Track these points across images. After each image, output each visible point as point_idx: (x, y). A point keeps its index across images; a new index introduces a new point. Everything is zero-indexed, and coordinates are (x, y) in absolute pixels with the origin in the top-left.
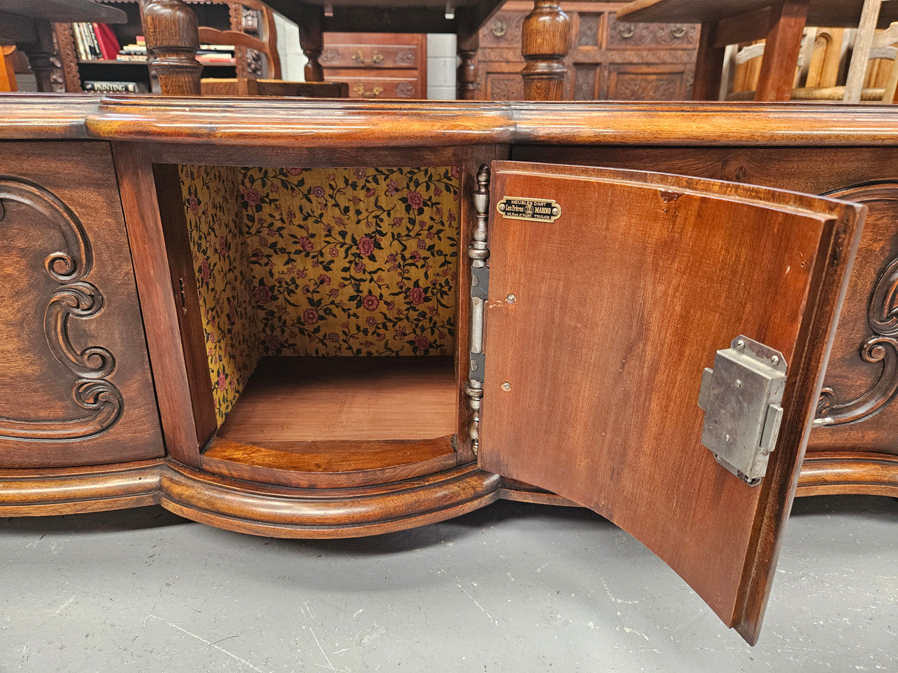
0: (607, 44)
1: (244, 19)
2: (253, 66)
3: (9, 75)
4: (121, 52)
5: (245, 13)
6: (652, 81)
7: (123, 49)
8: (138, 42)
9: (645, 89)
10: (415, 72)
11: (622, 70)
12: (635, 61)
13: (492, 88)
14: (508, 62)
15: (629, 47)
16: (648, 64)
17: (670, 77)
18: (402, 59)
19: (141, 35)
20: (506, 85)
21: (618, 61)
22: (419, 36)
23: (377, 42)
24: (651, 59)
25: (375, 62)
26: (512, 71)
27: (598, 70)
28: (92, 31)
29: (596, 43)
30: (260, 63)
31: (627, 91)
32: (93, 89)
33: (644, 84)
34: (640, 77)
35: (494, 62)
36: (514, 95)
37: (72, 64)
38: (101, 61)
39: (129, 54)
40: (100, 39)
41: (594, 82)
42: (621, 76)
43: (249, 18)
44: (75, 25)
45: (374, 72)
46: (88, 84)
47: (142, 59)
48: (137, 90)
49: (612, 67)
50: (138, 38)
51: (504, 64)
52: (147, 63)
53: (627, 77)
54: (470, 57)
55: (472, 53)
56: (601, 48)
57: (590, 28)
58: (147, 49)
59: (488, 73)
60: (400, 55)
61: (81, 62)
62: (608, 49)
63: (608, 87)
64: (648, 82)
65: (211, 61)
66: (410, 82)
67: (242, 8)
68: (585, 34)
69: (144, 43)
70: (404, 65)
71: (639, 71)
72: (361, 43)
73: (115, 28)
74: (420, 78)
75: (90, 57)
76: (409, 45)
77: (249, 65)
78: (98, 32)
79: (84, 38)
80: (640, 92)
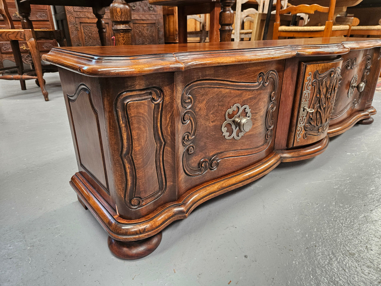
6: (145, 27)
9: (143, 30)
12: (138, 18)
13: (84, 30)
14: (88, 18)
15: (135, 13)
16: (143, 20)
17: (151, 25)
18: (40, 16)
20: (90, 28)
22: (47, 6)
24: (144, 18)
26: (91, 22)
31: (137, 31)
33: (143, 28)
34: (141, 25)
35: (82, 18)
36: (94, 33)
42: (134, 24)
53: (136, 25)
54: (102, 18)
59: (80, 23)
60: (39, 14)
64: (144, 27)
66: (47, 27)
70: (41, 19)
71: (140, 23)
74: (51, 26)
76: (42, 9)
80: (142, 31)
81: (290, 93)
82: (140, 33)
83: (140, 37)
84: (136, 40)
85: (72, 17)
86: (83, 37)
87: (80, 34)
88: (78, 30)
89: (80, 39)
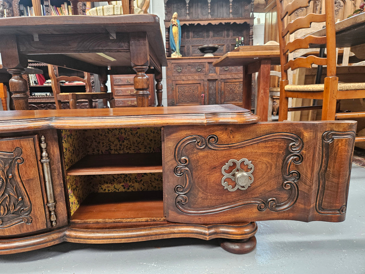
3: (4, 92)
4: (45, 82)
6: (238, 84)
11: (226, 81)
12: (230, 78)
13: (178, 90)
15: (227, 73)
16: (235, 79)
20: (183, 88)
21: (224, 78)
24: (236, 77)
26: (185, 83)
27: (217, 81)
28: (35, 76)
29: (215, 72)
30: (94, 84)
31: (228, 88)
32: (34, 95)
33: (234, 86)
34: (233, 83)
35: (178, 80)
36: (186, 92)
38: (38, 86)
39: (48, 83)
40: (38, 78)
41: (216, 86)
42: (225, 83)
44: (30, 75)
46: (33, 94)
48: (51, 95)
49: (222, 80)
53: (228, 83)
55: (160, 80)
56: (217, 74)
59: (176, 84)
61: (30, 86)
62: (219, 74)
63: (221, 87)
64: (236, 85)
65: (77, 84)
68: (211, 70)
71: (232, 81)
75: (34, 84)
78: (37, 76)
79: (32, 78)
80: (233, 88)
82: (231, 91)
83: (230, 94)
84: (226, 97)
85: (170, 80)
86: (177, 95)
87: (175, 93)
88: (173, 90)
89: (174, 97)
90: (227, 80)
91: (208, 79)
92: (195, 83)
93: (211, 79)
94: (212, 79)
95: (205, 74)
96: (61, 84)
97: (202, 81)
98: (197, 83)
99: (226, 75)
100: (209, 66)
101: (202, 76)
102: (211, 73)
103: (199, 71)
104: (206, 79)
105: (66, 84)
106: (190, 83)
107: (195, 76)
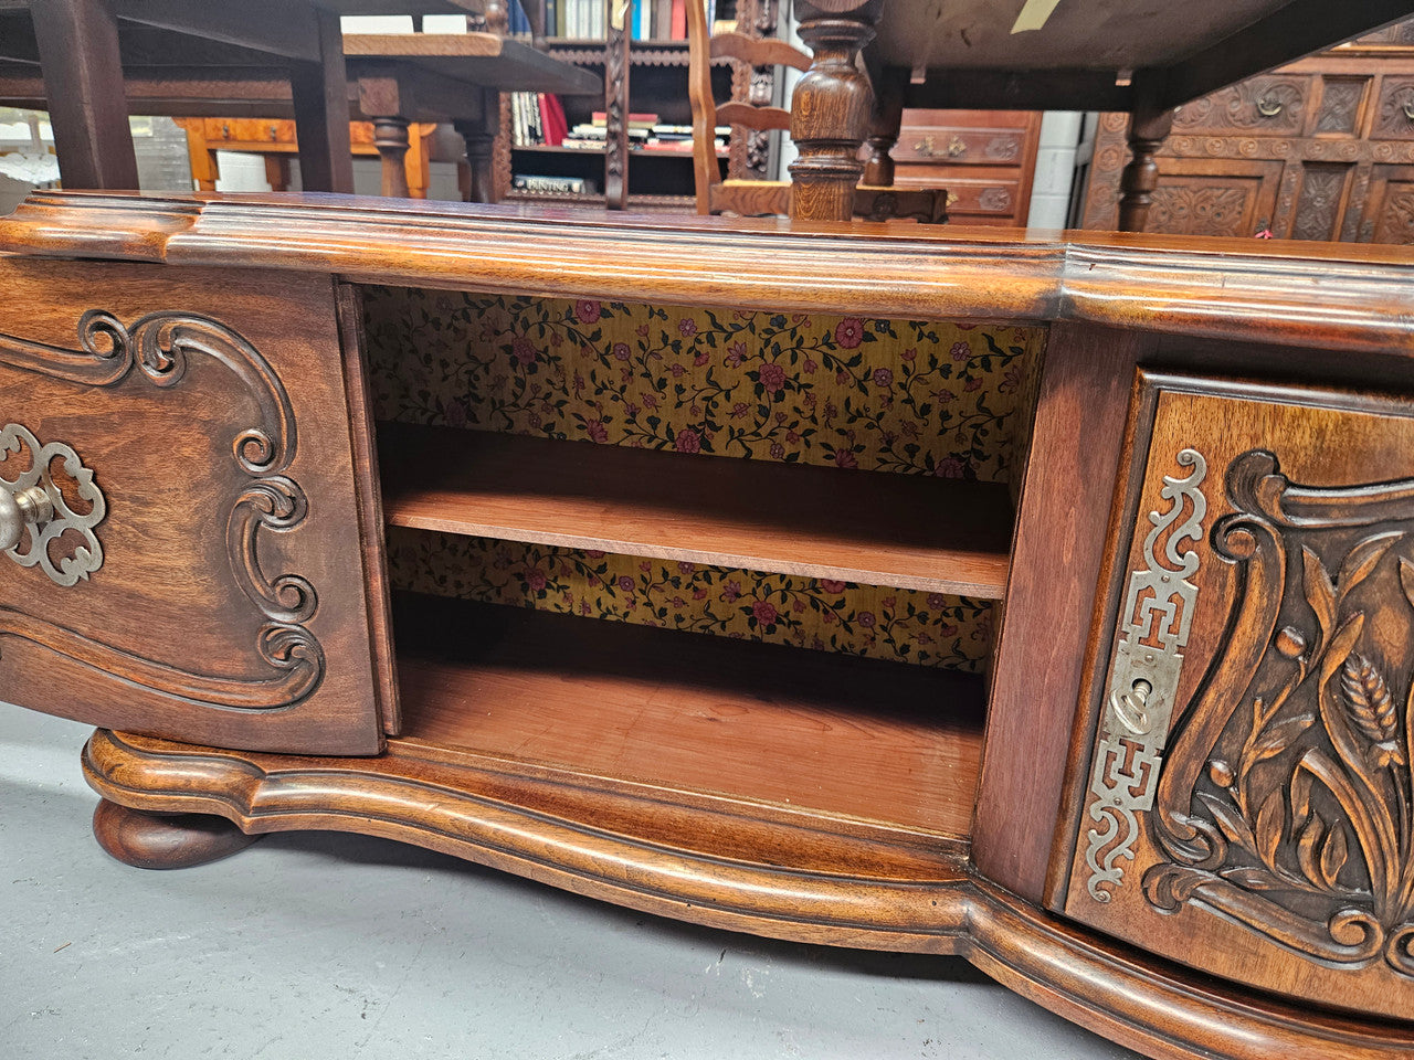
0: (1372, 130)
1: (752, 88)
2: (755, 159)
4: (571, 135)
5: (757, 78)
7: (571, 130)
8: (595, 122)
10: (1016, 172)
11: (1397, 176)
14: (1179, 157)
18: (997, 150)
19: (602, 110)
20: (1171, 196)
21: (1391, 160)
22: (1032, 114)
23: (959, 122)
25: (951, 155)
26: (1185, 172)
27: (1349, 174)
28: (535, 104)
29: (1352, 127)
30: (765, 154)
32: (525, 186)
37: (504, 151)
38: (543, 147)
39: (580, 138)
40: (546, 117)
41: (1339, 195)
42: (1392, 185)
43: (761, 86)
44: (515, 95)
45: (947, 171)
46: (520, 180)
47: (596, 146)
48: (584, 191)
49: (1376, 170)
50: (595, 115)
51: (1173, 160)
52: (604, 152)
53: (1404, 188)
54: (1150, 150)
55: (1156, 143)
56: (1360, 137)
57: (1343, 103)
58: (609, 132)
60: (995, 143)
61: (515, 148)
62: (1371, 139)
63: (1366, 204)
66: (1005, 186)
67: (752, 71)
68: (1331, 113)
69: (604, 123)
70: (998, 159)
72: (931, 124)
73: (564, 100)
74: (1022, 181)
75: (527, 142)
76: (1010, 127)
77: (750, 157)
78: (544, 106)
79: (524, 114)
81: (1067, 558)
85: (1115, 155)
90: (1401, 168)
91: (1305, 158)
92: (1237, 173)
93: (1322, 158)
94: (1330, 159)
95: (1296, 130)
96: (632, 147)
97: (1276, 167)
98: (1246, 173)
99: (1406, 145)
100: (1326, 97)
101: (1279, 141)
102: (1329, 131)
103: (1269, 116)
104: (1299, 157)
105: (649, 149)
106: (1210, 172)
107: (1244, 141)
